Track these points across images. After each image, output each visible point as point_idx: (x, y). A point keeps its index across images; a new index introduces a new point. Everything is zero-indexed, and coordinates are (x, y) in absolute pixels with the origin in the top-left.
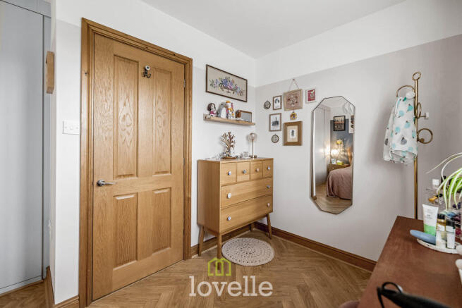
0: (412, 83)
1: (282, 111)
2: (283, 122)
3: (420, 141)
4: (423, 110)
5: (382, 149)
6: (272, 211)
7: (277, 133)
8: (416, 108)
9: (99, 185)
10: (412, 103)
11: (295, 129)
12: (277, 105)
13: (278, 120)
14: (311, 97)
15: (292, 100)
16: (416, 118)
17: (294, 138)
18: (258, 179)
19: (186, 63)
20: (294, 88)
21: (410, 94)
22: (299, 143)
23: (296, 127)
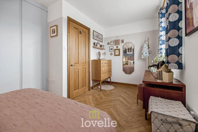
0: (147, 40)
1: (114, 45)
2: (114, 49)
3: (149, 53)
4: (150, 46)
5: (142, 56)
6: (111, 76)
7: (112, 52)
8: (148, 46)
9: (71, 66)
10: (147, 44)
11: (118, 51)
12: (112, 44)
13: (112, 48)
14: (123, 41)
15: (117, 42)
16: (148, 48)
17: (117, 54)
18: (108, 66)
19: (89, 29)
20: (117, 39)
21: (147, 43)
22: (119, 55)
23: (118, 50)
